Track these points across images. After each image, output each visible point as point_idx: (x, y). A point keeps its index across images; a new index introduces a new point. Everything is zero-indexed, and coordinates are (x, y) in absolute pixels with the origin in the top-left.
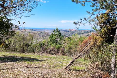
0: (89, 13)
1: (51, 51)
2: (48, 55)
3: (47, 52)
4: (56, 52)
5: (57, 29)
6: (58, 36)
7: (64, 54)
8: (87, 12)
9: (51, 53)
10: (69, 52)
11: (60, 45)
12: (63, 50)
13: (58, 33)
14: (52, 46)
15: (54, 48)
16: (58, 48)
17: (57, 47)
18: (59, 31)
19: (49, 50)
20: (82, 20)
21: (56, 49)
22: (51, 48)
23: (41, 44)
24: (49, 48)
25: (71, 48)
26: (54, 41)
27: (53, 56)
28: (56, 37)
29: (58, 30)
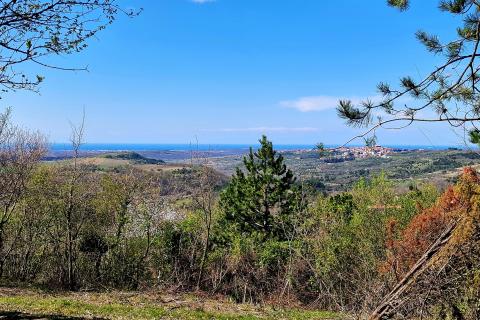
0: (433, 45)
1: (229, 277)
2: (209, 306)
3: (206, 287)
4: (260, 285)
5: (267, 150)
6: (272, 190)
7: (307, 298)
8: (422, 37)
9: (230, 293)
10: (339, 283)
11: (283, 245)
12: (305, 275)
13: (269, 171)
14: (238, 248)
15: (249, 259)
16: (273, 262)
17: (266, 253)
18: (280, 159)
19: (216, 276)
20: (393, 95)
21: (262, 267)
22: (234, 259)
23: (176, 237)
24: (220, 263)
25: (348, 261)
26: (248, 219)
27: (240, 307)
28: (262, 192)
29: (268, 155)
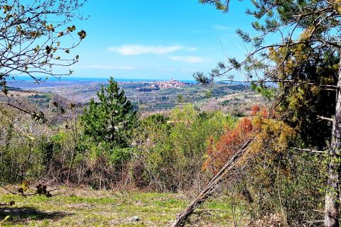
1: (89, 173)
2: (79, 193)
3: (73, 180)
4: (110, 177)
5: (114, 87)
6: (116, 114)
7: (142, 185)
9: (90, 184)
10: (163, 174)
11: (125, 150)
12: (139, 170)
13: (115, 101)
14: (94, 153)
15: (102, 161)
16: (118, 162)
17: (113, 156)
18: (122, 94)
19: (80, 172)
21: (111, 166)
22: (92, 161)
23: (50, 147)
24: (82, 164)
25: (169, 159)
26: (100, 134)
27: (99, 192)
28: (110, 115)
29: (115, 90)
